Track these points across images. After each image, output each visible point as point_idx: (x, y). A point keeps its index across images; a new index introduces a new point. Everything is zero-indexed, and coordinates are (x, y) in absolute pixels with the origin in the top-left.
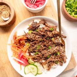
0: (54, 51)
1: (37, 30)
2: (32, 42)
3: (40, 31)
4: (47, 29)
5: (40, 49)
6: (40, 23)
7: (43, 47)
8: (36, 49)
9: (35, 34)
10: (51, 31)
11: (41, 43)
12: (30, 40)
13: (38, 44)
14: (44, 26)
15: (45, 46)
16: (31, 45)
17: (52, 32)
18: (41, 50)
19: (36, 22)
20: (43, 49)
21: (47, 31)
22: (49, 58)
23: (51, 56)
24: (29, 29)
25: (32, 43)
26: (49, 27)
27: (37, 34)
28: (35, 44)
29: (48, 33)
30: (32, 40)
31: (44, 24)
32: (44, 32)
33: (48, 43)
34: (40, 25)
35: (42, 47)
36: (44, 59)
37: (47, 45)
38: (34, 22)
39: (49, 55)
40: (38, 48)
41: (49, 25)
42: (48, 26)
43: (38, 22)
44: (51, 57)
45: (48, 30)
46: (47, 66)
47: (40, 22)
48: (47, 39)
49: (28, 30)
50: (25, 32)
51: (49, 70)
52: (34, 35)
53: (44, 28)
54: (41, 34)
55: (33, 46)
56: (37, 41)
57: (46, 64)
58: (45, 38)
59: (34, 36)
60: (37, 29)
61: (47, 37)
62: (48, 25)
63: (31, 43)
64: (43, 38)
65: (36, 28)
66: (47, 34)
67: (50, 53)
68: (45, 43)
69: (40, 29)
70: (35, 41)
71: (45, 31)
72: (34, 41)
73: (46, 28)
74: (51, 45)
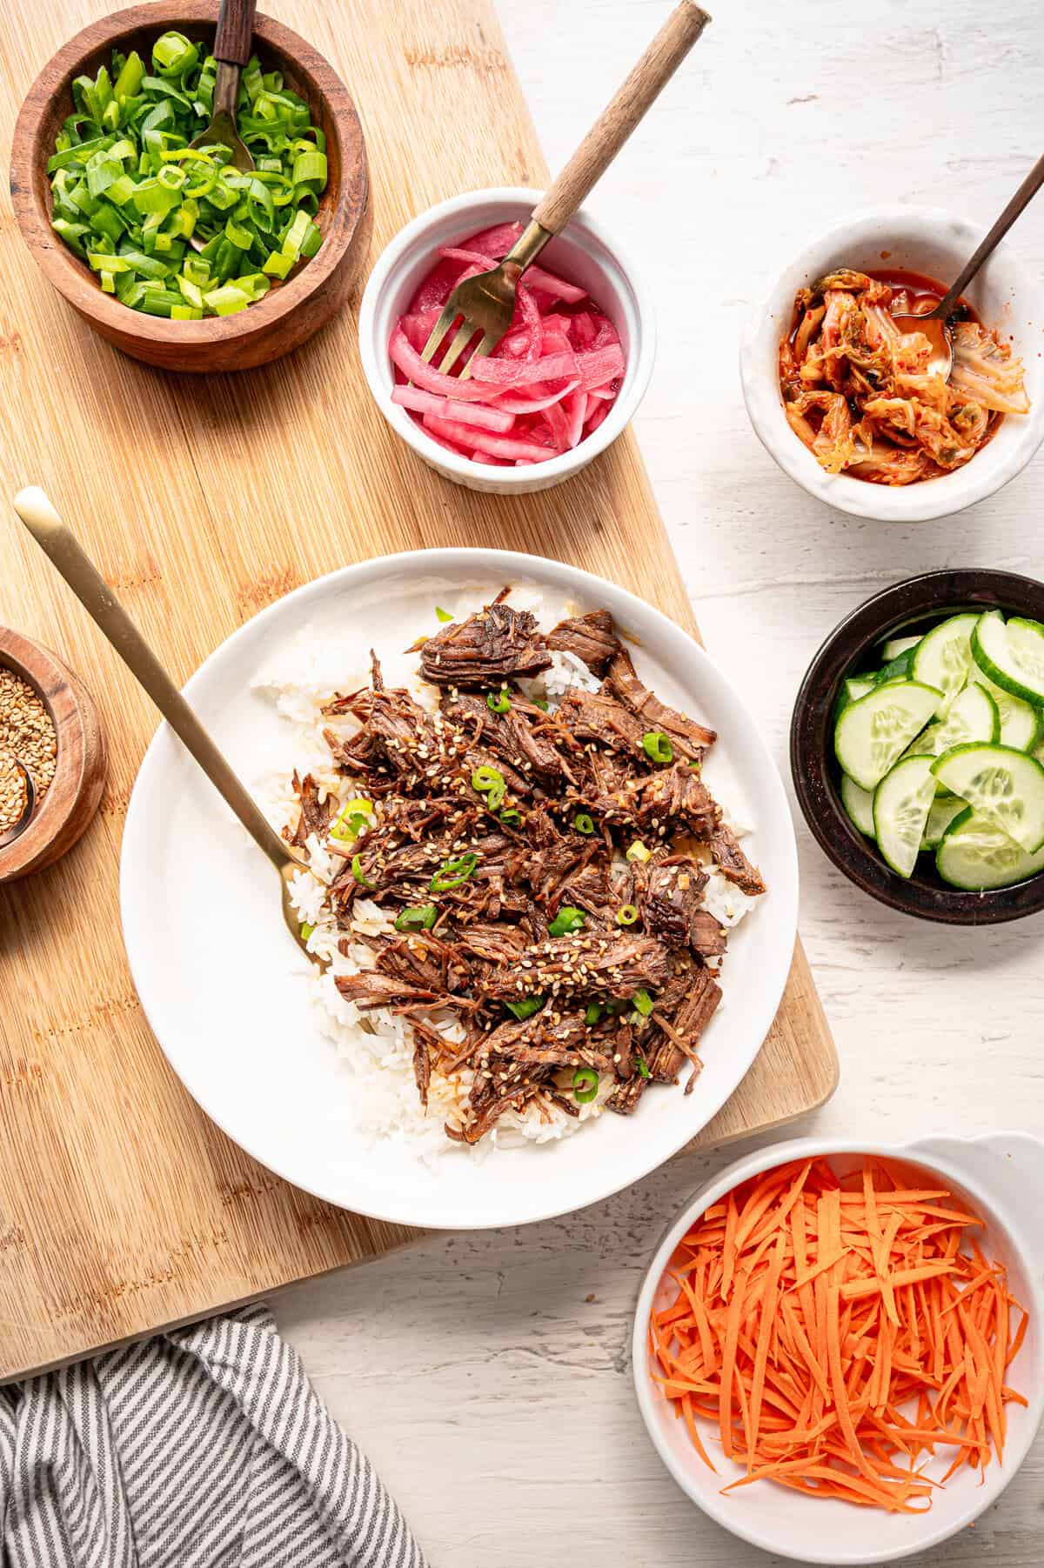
0: (603, 972)
1: (504, 702)
2: (404, 794)
3: (533, 718)
4: (611, 728)
5: (459, 896)
6: (564, 636)
7: (497, 884)
8: (417, 883)
9: (468, 733)
10: (643, 766)
11: (494, 842)
12: (393, 771)
13: (466, 839)
14: (595, 684)
15: (519, 883)
16: (389, 820)
17: (645, 781)
18: (467, 907)
19: (527, 619)
20: (495, 908)
21: (603, 746)
22: (516, 1021)
23: (547, 1013)
24: (433, 655)
25: (407, 806)
26: (635, 713)
27: (484, 741)
28: (435, 826)
29: (607, 772)
30: (413, 780)
31: (602, 668)
32: (563, 749)
33: (566, 873)
34: (555, 657)
35: (486, 882)
36: (464, 1018)
37: (550, 882)
38: (504, 613)
39: (531, 996)
40: (445, 884)
41: (650, 698)
42: (637, 699)
43: (546, 624)
44: (547, 1020)
45: (609, 738)
46: (467, 1090)
47: (564, 627)
48: (564, 829)
49: (417, 661)
50: (374, 672)
51: (467, 1136)
52: (457, 739)
53: (576, 706)
54: (528, 757)
55: (405, 840)
56: (461, 806)
57: (466, 1074)
58: (555, 816)
59: (448, 741)
60: (516, 689)
61: (579, 808)
62: (638, 686)
63: (396, 804)
64: (528, 800)
65: (499, 678)
66: (590, 778)
67: (545, 978)
68: (537, 857)
69: (542, 697)
70: (441, 804)
71: (583, 740)
72: (438, 793)
73: (600, 715)
74: (590, 904)
